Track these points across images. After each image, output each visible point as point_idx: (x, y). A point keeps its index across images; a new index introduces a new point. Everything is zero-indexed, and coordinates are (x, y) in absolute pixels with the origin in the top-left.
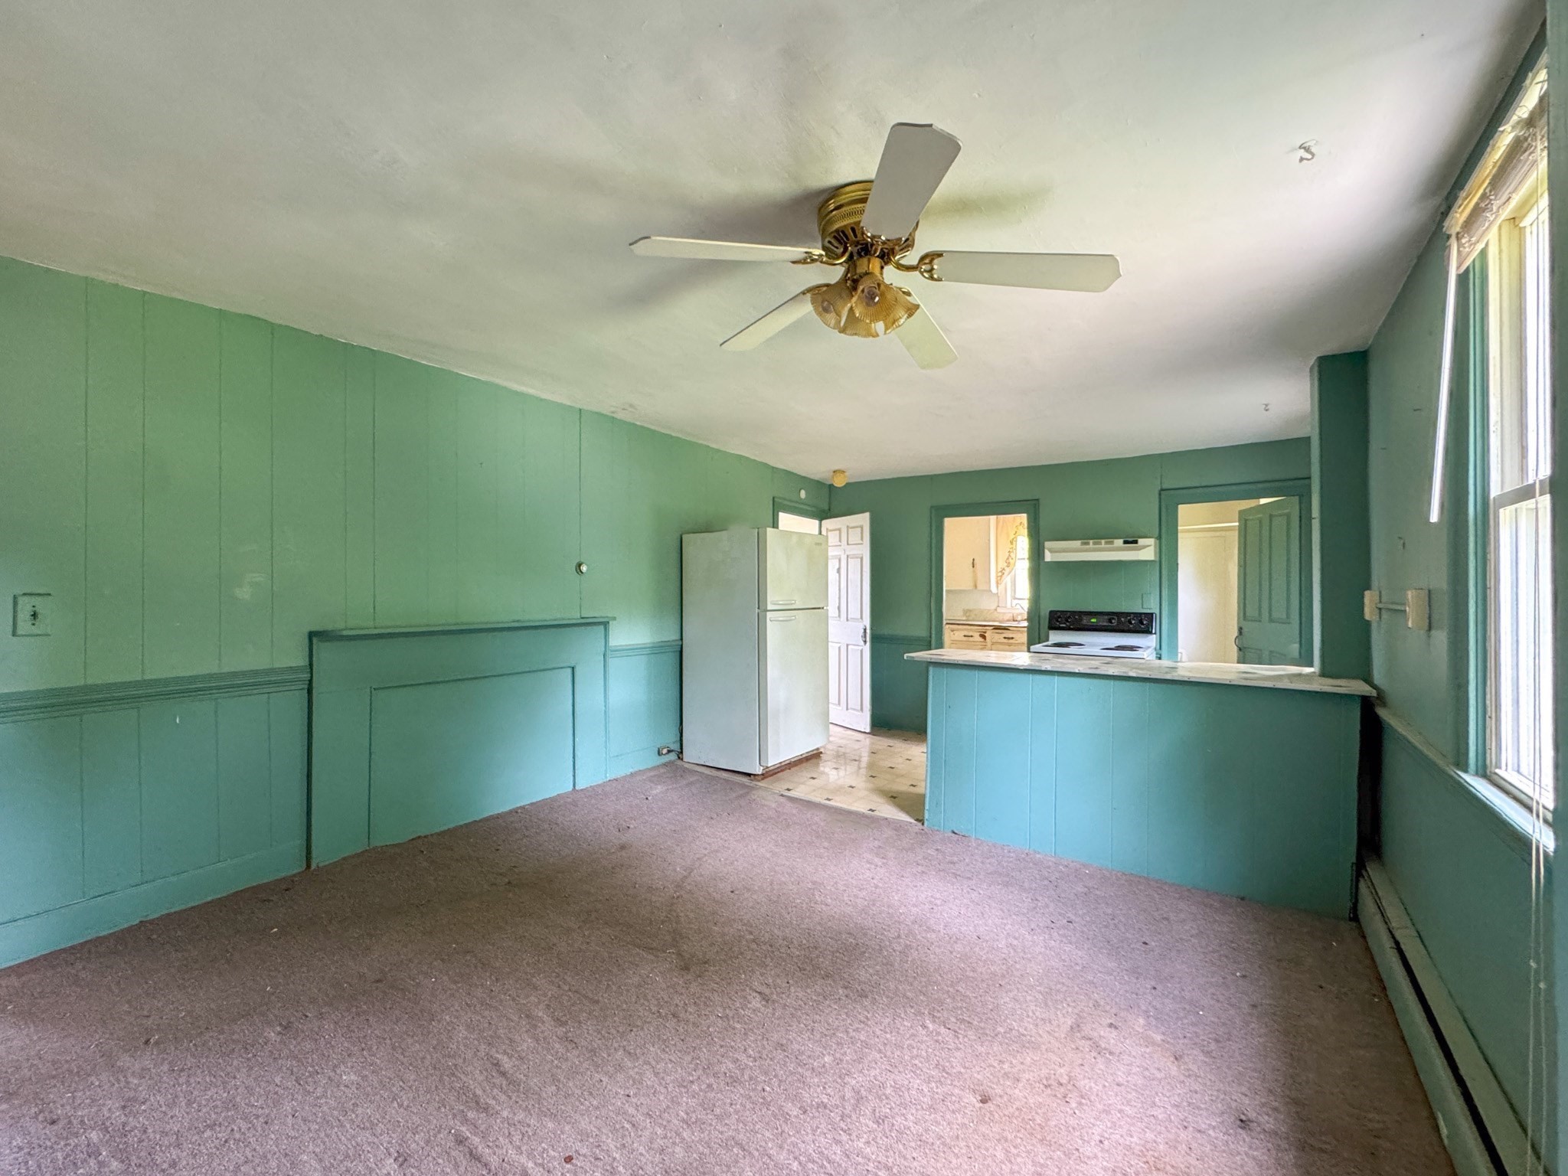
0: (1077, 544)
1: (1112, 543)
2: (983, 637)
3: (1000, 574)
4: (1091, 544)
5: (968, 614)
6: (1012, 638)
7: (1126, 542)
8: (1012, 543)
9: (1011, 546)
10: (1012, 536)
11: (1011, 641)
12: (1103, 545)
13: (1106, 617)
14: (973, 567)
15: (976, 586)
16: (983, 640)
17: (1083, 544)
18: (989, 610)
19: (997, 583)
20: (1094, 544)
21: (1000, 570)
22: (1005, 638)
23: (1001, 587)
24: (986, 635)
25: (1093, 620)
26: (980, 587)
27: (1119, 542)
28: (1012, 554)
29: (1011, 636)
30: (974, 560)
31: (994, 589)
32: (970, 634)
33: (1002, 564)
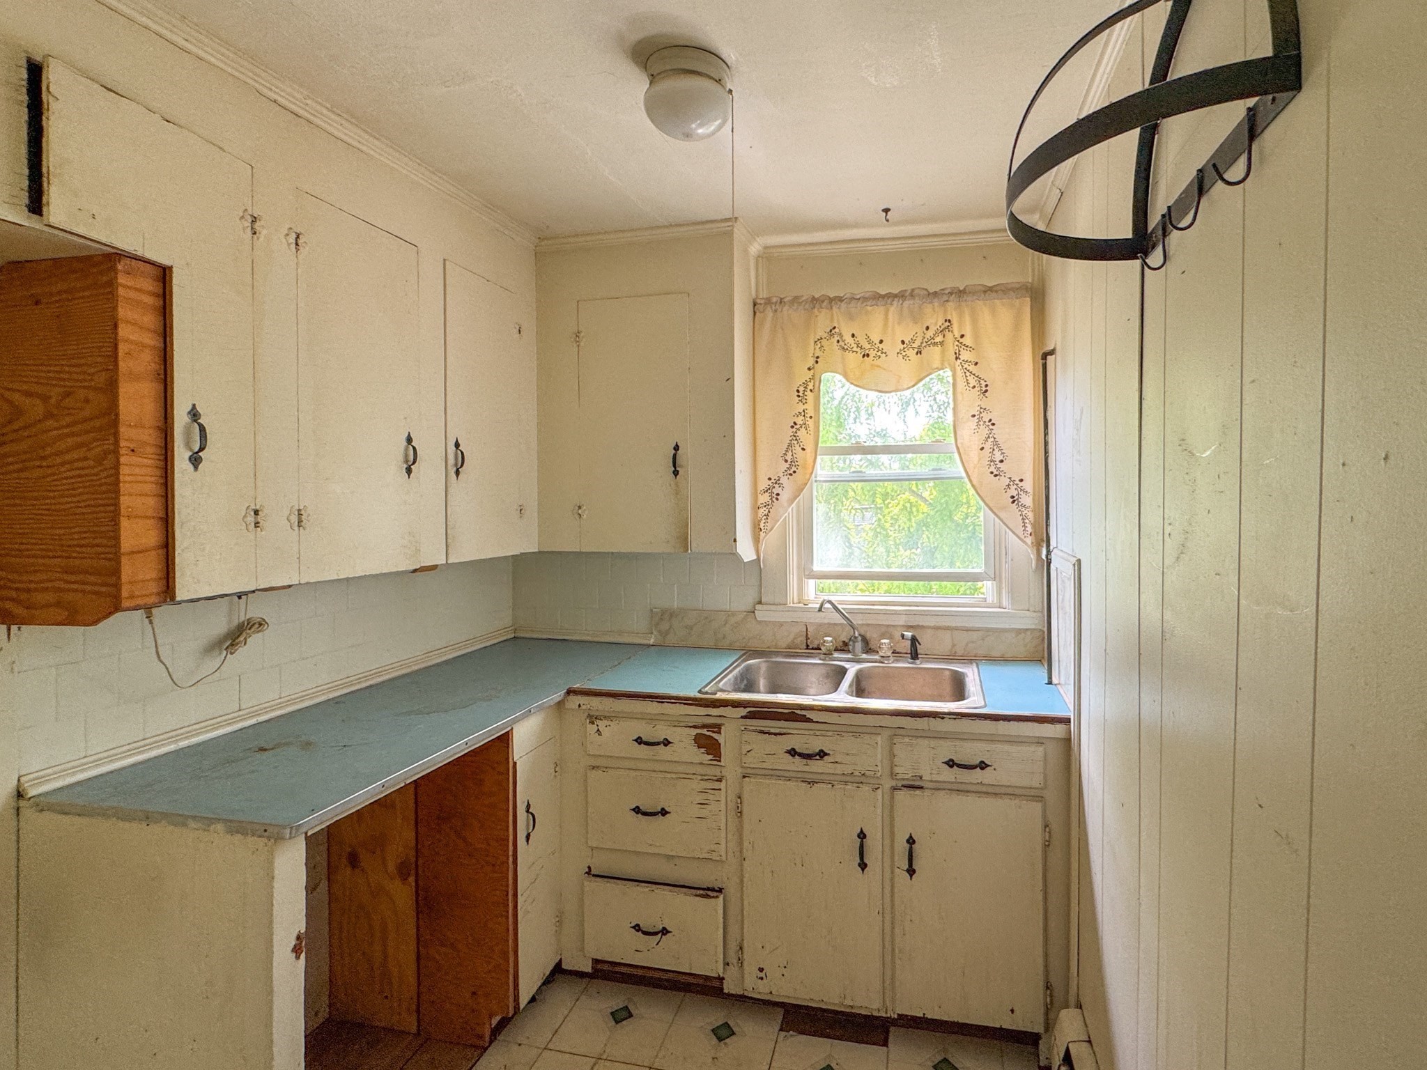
2: (710, 746)
3: (764, 498)
5: (665, 626)
6: (822, 754)
8: (801, 397)
9: (801, 407)
10: (802, 375)
11: (816, 766)
14: (676, 473)
15: (684, 541)
16: (707, 758)
18: (734, 614)
19: (757, 530)
21: (763, 484)
22: (793, 752)
23: (770, 540)
24: (721, 738)
26: (698, 544)
28: (802, 433)
29: (815, 745)
30: (676, 448)
31: (746, 551)
32: (661, 732)
33: (771, 466)
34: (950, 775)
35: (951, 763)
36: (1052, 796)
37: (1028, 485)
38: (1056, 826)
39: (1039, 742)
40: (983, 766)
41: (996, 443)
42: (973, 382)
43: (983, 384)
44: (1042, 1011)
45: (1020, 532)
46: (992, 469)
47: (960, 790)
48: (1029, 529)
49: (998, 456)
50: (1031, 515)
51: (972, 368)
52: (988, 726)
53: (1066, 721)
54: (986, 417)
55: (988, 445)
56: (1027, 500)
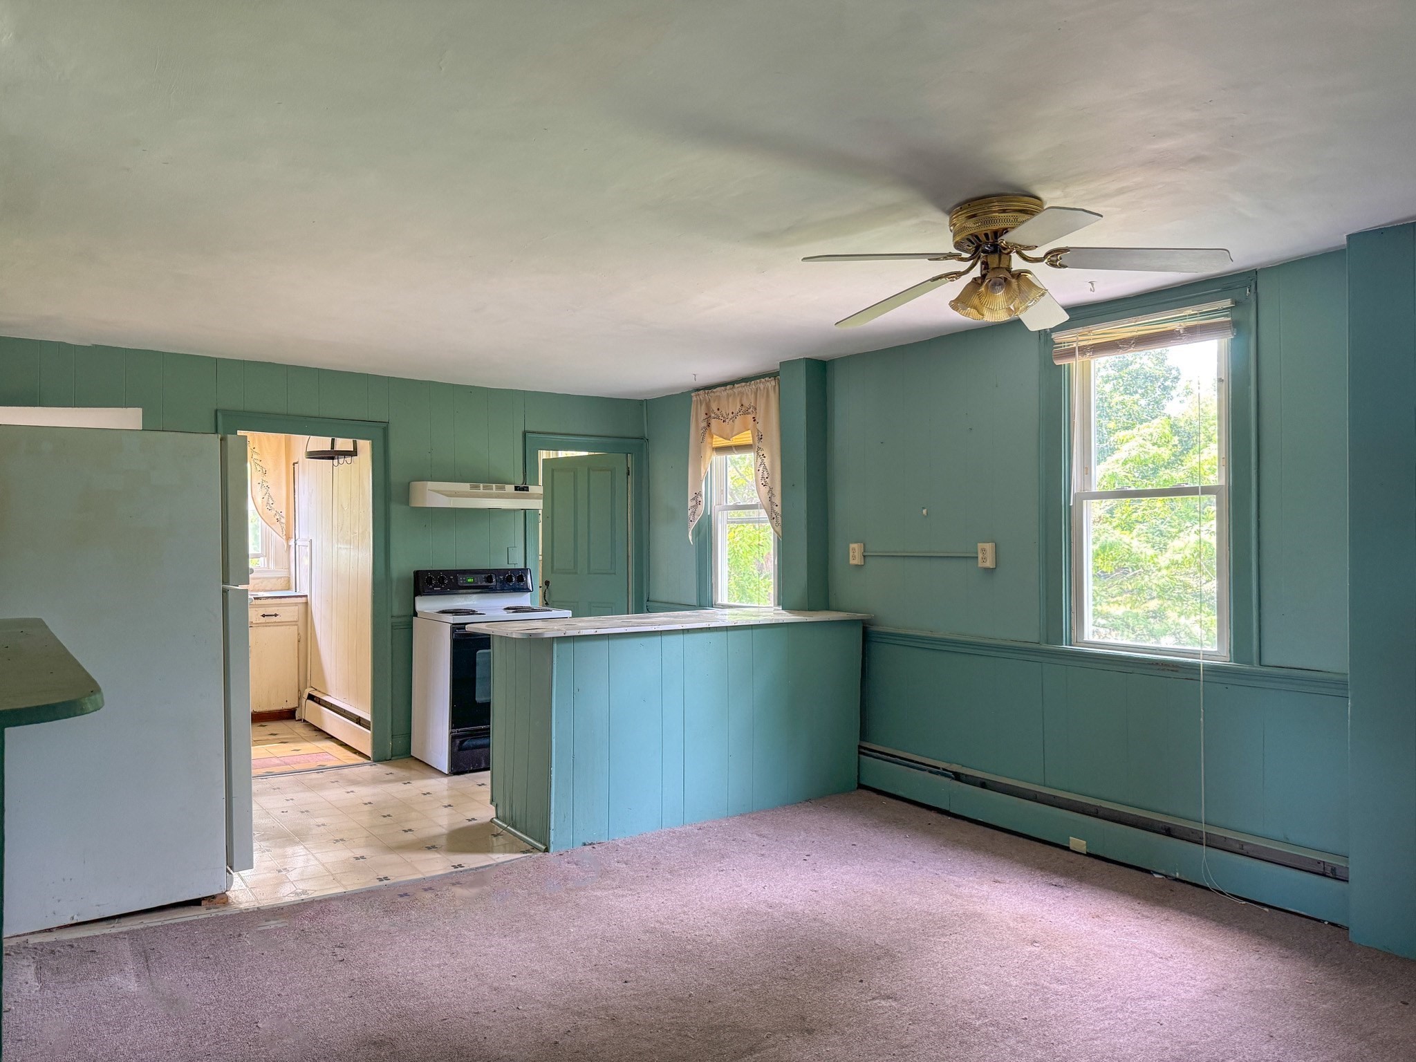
0: (466, 487)
1: (503, 488)
4: (481, 487)
7: (516, 488)
12: (494, 490)
13: (483, 576)
17: (472, 487)
20: (485, 488)
25: (469, 580)
27: (510, 488)
34: (263, 620)
35: (264, 616)
36: (301, 623)
37: (284, 514)
38: (302, 634)
39: (296, 604)
40: (276, 615)
41: (269, 496)
42: (259, 468)
43: (264, 470)
44: (297, 699)
45: (281, 535)
46: (268, 507)
47: (266, 625)
48: (284, 533)
49: (271, 502)
50: (285, 526)
51: (258, 462)
52: (278, 601)
53: (306, 596)
54: (265, 484)
55: (267, 496)
56: (283, 520)
